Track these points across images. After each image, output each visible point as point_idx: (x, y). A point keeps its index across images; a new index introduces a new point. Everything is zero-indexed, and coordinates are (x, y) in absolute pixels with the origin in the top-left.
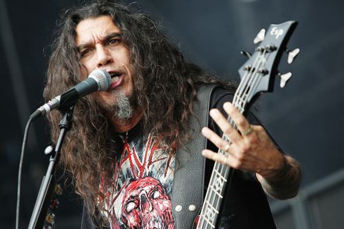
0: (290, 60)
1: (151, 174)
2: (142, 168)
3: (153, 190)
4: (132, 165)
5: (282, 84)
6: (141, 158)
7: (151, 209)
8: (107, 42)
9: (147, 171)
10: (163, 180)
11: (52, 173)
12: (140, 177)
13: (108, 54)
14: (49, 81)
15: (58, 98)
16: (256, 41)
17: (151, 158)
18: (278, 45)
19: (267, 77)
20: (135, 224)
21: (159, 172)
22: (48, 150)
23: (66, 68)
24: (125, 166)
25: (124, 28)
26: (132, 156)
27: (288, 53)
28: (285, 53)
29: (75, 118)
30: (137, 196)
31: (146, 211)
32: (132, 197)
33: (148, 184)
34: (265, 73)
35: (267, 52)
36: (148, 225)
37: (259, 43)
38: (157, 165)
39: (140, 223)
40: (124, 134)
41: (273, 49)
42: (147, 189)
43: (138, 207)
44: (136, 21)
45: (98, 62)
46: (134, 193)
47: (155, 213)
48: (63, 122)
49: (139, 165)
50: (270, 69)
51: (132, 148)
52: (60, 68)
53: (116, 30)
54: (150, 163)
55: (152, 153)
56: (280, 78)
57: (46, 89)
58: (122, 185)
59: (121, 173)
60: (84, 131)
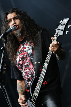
0: (69, 28)
1: (26, 51)
2: (24, 50)
3: (26, 55)
4: (21, 49)
5: (66, 34)
6: (23, 48)
7: (26, 60)
8: (14, 19)
9: (25, 50)
10: (28, 53)
11: (4, 54)
12: (23, 52)
13: (15, 21)
14: (2, 30)
15: (3, 35)
16: (60, 22)
17: (26, 47)
18: (66, 24)
19: (63, 31)
20: (21, 64)
21: (28, 51)
22: (2, 48)
23: (5, 27)
24: (20, 50)
25: (19, 15)
26: (21, 47)
27: (68, 26)
28: (67, 26)
29: (8, 39)
30: (22, 57)
31: (25, 60)
32: (21, 57)
33: (25, 54)
34: (62, 30)
35: (63, 25)
36: (25, 64)
37: (61, 23)
38: (27, 49)
39: (23, 64)
40: (20, 42)
41: (64, 24)
42: (25, 55)
43: (22, 59)
44: (22, 13)
45: (12, 24)
46: (21, 56)
47: (27, 61)
48: (5, 40)
49: (23, 49)
50: (63, 29)
51: (21, 45)
52: (3, 27)
53: (17, 16)
54: (26, 48)
55: (26, 46)
56: (66, 32)
57: (1, 32)
58: (19, 54)
59: (19, 52)
60: (10, 42)
